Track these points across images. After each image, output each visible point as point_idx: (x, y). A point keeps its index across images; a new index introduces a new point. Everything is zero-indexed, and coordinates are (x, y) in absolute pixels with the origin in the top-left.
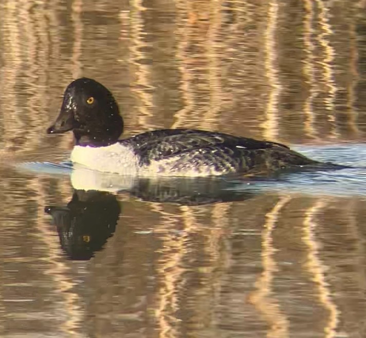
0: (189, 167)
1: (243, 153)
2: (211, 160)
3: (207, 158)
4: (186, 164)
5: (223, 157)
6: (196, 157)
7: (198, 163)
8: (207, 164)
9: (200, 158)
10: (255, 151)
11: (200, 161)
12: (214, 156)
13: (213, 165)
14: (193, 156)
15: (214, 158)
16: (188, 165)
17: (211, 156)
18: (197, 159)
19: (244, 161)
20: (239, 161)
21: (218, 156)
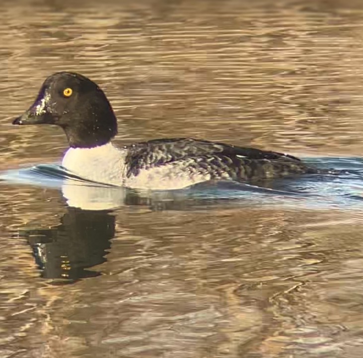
0: (182, 176)
1: (243, 162)
2: (206, 168)
3: (201, 166)
4: (179, 173)
5: (219, 166)
6: (190, 165)
7: (192, 172)
8: (202, 173)
9: (194, 167)
10: (256, 161)
12: (209, 165)
13: (208, 173)
15: (209, 167)
16: (180, 174)
17: (207, 164)
19: (243, 171)
20: (237, 171)
21: (214, 164)
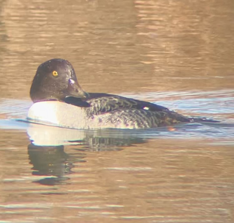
11: (126, 117)
14: (121, 113)
18: (124, 116)
20: (151, 120)
21: (137, 114)
